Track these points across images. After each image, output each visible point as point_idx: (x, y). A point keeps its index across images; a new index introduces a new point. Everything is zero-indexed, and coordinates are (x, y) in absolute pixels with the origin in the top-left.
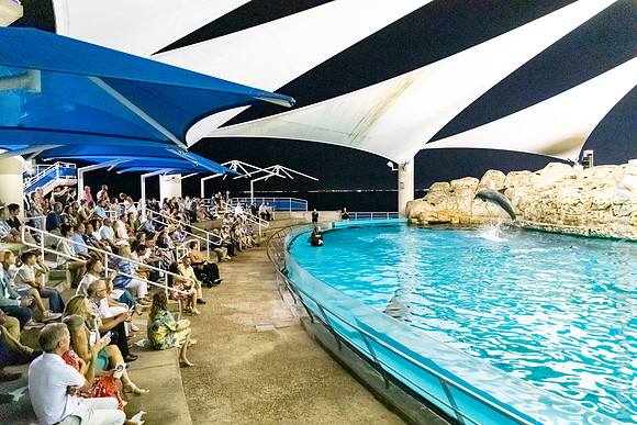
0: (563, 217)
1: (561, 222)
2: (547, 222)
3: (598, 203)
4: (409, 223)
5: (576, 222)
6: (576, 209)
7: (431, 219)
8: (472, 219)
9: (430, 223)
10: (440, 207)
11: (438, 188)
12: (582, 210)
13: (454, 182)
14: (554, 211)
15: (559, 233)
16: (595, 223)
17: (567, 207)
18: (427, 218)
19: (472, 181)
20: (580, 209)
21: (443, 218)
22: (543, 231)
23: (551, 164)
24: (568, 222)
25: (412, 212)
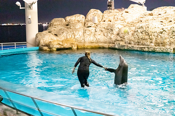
1: (153, 44)
2: (143, 45)
7: (58, 46)
9: (58, 50)
10: (62, 37)
13: (68, 18)
14: (147, 37)
17: (156, 34)
19: (81, 17)
20: (165, 35)
21: (66, 45)
24: (157, 44)
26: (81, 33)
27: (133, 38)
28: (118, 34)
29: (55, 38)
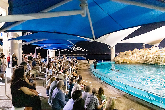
4: (116, 63)
8: (133, 62)
9: (122, 63)
11: (122, 53)
13: (126, 52)
19: (131, 52)
22: (157, 65)
24: (164, 62)
25: (116, 60)
26: (131, 57)
27: (153, 60)
29: (121, 59)
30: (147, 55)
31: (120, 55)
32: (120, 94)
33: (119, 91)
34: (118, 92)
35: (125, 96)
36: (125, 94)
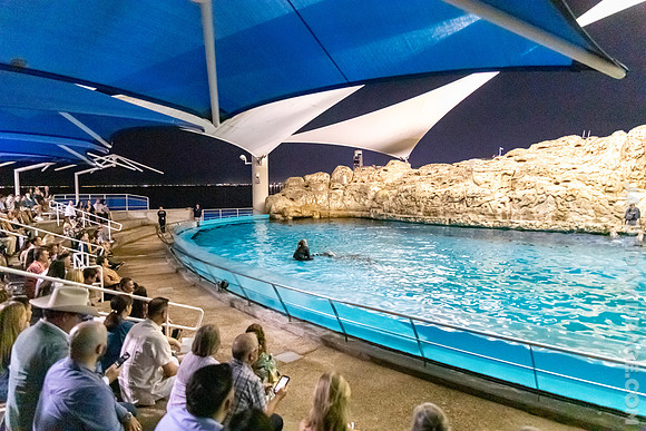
0: (422, 209)
1: (421, 213)
2: (408, 213)
3: (454, 196)
4: (272, 219)
5: (436, 213)
6: (434, 202)
7: (295, 214)
8: (331, 213)
9: (295, 218)
10: (300, 203)
11: (294, 183)
12: (440, 203)
13: (308, 177)
14: (413, 204)
15: (422, 223)
16: (452, 214)
17: (425, 200)
18: (292, 214)
19: (325, 176)
20: (437, 201)
21: (306, 213)
22: (407, 222)
23: (392, 161)
24: (427, 213)
25: (273, 207)
26: (324, 197)
27: (394, 205)
28: (374, 199)
29: (291, 203)
30: (377, 189)
31: (287, 191)
32: (310, 336)
33: (306, 328)
34: (301, 331)
35: (327, 343)
36: (327, 336)
